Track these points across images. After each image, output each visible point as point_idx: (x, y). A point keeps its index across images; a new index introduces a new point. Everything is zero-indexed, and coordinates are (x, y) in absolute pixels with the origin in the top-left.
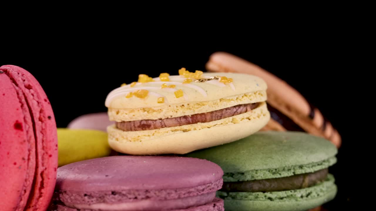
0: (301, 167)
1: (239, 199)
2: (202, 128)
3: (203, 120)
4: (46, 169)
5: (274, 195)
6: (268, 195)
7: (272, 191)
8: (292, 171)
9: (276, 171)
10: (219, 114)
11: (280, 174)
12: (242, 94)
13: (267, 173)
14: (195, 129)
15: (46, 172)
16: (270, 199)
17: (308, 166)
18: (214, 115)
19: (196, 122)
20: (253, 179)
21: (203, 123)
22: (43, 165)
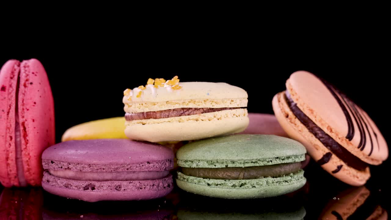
0: (233, 162)
1: (190, 182)
2: (154, 123)
3: (154, 117)
4: (26, 120)
5: (211, 181)
6: (207, 181)
7: (209, 178)
8: (225, 164)
9: (212, 162)
10: (167, 114)
11: (215, 166)
12: (189, 100)
13: (206, 163)
14: (149, 124)
15: (26, 123)
16: (209, 185)
17: (239, 162)
18: (162, 114)
19: (149, 118)
20: (198, 167)
21: (154, 119)
22: (23, 117)
